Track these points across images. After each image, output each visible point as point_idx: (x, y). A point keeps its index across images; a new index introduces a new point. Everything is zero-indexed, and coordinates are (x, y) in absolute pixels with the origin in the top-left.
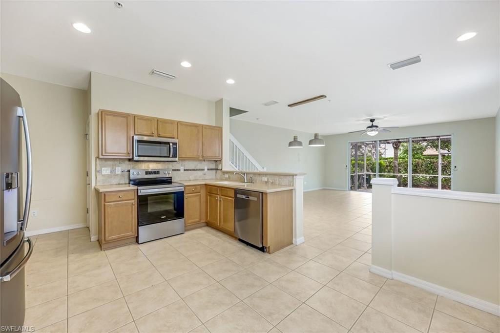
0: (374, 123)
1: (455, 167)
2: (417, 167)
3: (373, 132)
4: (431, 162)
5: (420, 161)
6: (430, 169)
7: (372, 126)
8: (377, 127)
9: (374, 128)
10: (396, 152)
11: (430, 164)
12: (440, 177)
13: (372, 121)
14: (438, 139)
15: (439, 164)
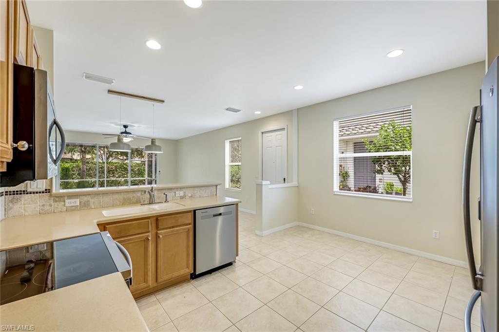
3: (127, 138)
7: (125, 132)
13: (125, 127)
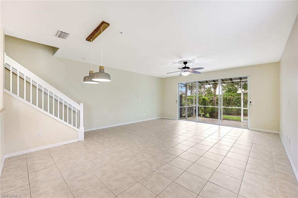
0: (187, 65)
1: (251, 102)
2: (230, 101)
3: (186, 72)
4: (239, 98)
5: (232, 97)
6: (238, 103)
7: (185, 68)
8: (188, 68)
9: (186, 69)
10: (215, 91)
11: (238, 99)
12: (242, 108)
13: (185, 63)
14: (241, 81)
15: (242, 100)
